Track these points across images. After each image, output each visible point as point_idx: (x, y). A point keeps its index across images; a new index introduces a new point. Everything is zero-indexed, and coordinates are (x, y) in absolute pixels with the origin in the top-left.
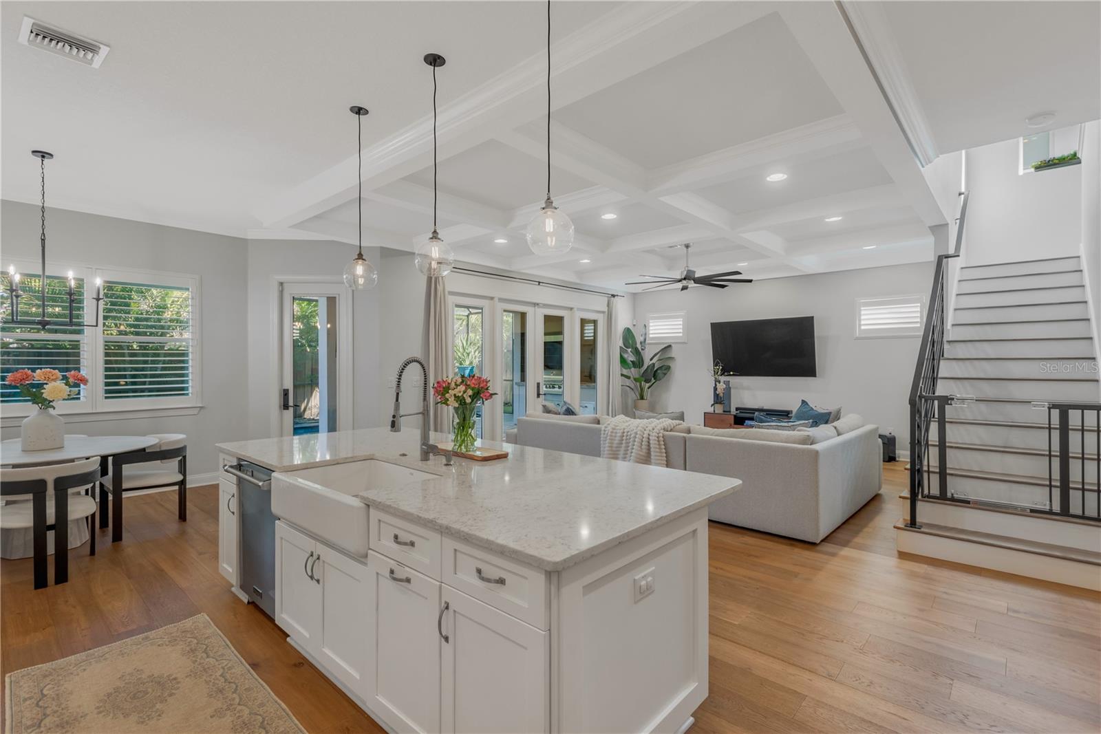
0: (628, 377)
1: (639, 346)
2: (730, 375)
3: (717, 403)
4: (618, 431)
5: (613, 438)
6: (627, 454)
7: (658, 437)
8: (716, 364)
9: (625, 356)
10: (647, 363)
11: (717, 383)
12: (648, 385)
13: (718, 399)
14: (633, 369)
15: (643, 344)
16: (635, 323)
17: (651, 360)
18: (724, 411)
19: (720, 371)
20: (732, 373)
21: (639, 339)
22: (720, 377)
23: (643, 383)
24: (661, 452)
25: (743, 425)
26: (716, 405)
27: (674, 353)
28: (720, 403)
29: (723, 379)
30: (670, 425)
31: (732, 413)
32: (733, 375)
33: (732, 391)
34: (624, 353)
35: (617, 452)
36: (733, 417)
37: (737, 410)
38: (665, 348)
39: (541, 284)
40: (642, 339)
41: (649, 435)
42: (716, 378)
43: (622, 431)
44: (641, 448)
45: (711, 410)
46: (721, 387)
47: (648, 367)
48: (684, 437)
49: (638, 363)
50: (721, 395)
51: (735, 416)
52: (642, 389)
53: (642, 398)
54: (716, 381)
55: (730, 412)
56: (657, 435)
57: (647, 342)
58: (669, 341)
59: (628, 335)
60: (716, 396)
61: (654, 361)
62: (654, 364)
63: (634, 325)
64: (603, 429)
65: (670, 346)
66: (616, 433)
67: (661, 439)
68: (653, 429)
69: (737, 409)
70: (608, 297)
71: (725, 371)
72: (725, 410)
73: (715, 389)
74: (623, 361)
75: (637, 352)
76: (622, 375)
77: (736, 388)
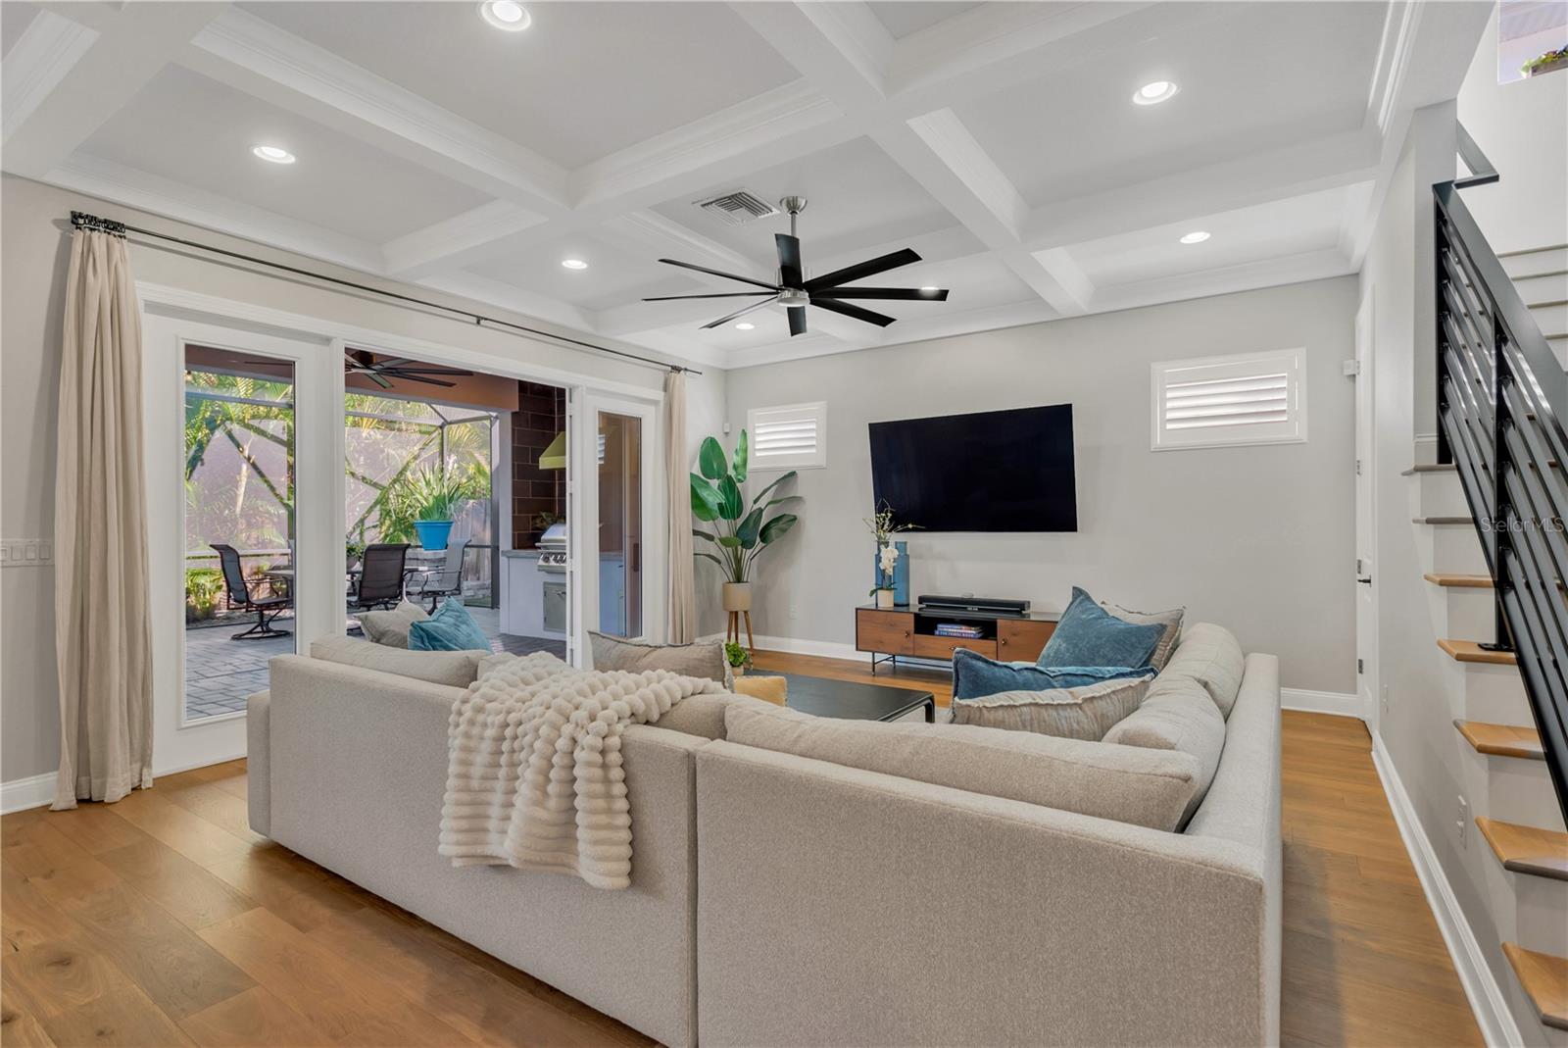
0: (710, 538)
1: (731, 472)
2: (908, 530)
3: (882, 589)
4: (489, 720)
5: (472, 744)
6: (512, 805)
7: (603, 752)
8: (880, 509)
9: (704, 494)
10: (749, 507)
11: (882, 547)
12: (749, 553)
13: (883, 582)
14: (721, 519)
15: (739, 470)
16: (727, 430)
17: (755, 502)
18: (895, 605)
19: (887, 522)
20: (910, 526)
21: (732, 459)
22: (888, 534)
23: (740, 548)
24: (610, 811)
25: (933, 634)
26: (879, 592)
27: (801, 489)
28: (889, 589)
29: (894, 537)
30: (658, 699)
31: (911, 610)
32: (914, 530)
33: (912, 562)
34: (701, 487)
35: (483, 796)
36: (912, 615)
37: (920, 603)
38: (785, 477)
39: (482, 322)
40: (737, 459)
41: (574, 741)
42: (879, 538)
43: (500, 718)
44: (545, 794)
45: (868, 602)
46: (889, 555)
47: (750, 514)
48: (690, 758)
49: (732, 506)
50: (890, 571)
51: (917, 616)
52: (738, 561)
53: (739, 580)
54: (879, 544)
55: (908, 605)
56: (599, 743)
57: (750, 466)
58: (792, 465)
59: (711, 453)
60: (881, 574)
61: (762, 504)
62: (761, 511)
63: (727, 433)
64: (455, 706)
65: (793, 474)
66: (485, 725)
67: (614, 757)
68: (593, 718)
69: (922, 600)
70: (665, 371)
71: (899, 522)
72: (899, 602)
73: (878, 559)
74: (698, 504)
75: (730, 486)
76: (696, 533)
77: (920, 557)
